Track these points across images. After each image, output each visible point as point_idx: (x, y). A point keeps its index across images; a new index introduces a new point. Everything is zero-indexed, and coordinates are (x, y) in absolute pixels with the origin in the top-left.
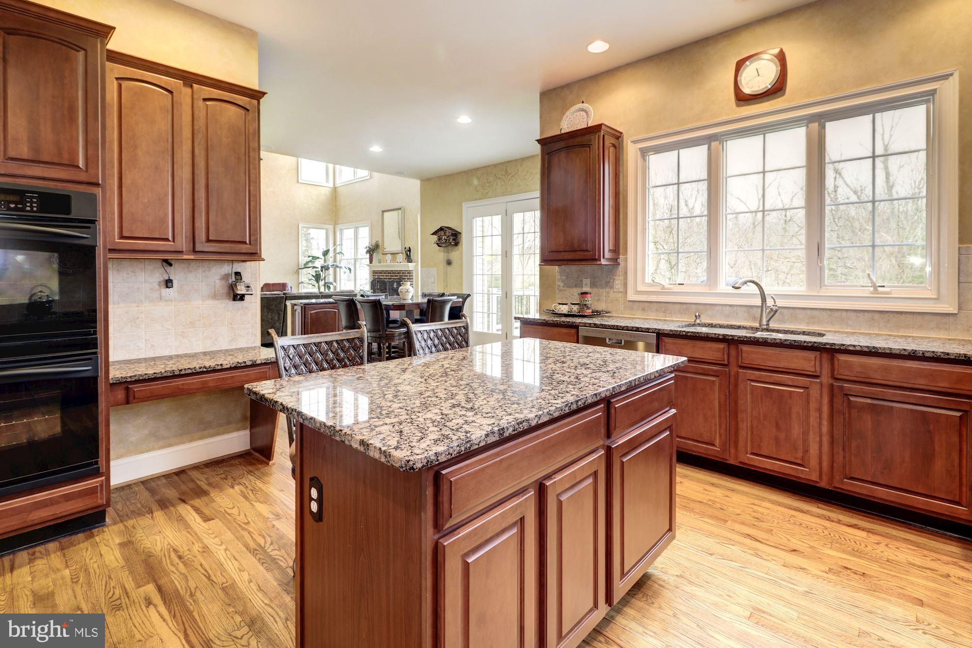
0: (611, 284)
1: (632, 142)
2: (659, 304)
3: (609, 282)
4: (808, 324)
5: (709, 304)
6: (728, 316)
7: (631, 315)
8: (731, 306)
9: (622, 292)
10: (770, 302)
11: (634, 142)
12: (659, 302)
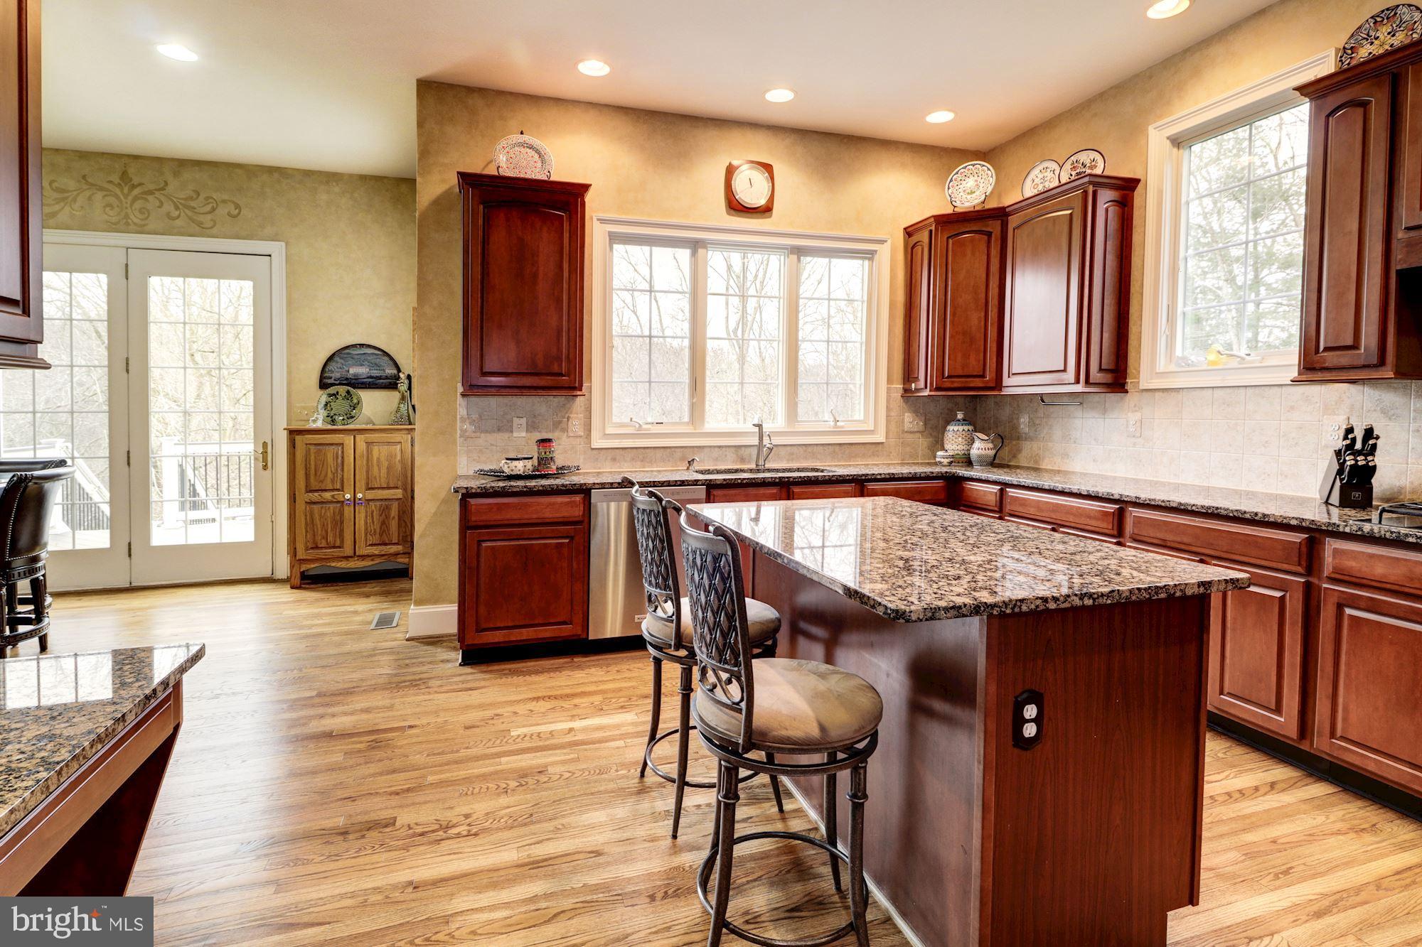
0: (563, 425)
1: (598, 220)
2: (635, 450)
3: (560, 422)
4: (788, 461)
5: (696, 447)
6: (716, 459)
7: (595, 468)
8: (720, 447)
9: (581, 437)
10: (766, 441)
11: (602, 221)
12: (636, 448)
